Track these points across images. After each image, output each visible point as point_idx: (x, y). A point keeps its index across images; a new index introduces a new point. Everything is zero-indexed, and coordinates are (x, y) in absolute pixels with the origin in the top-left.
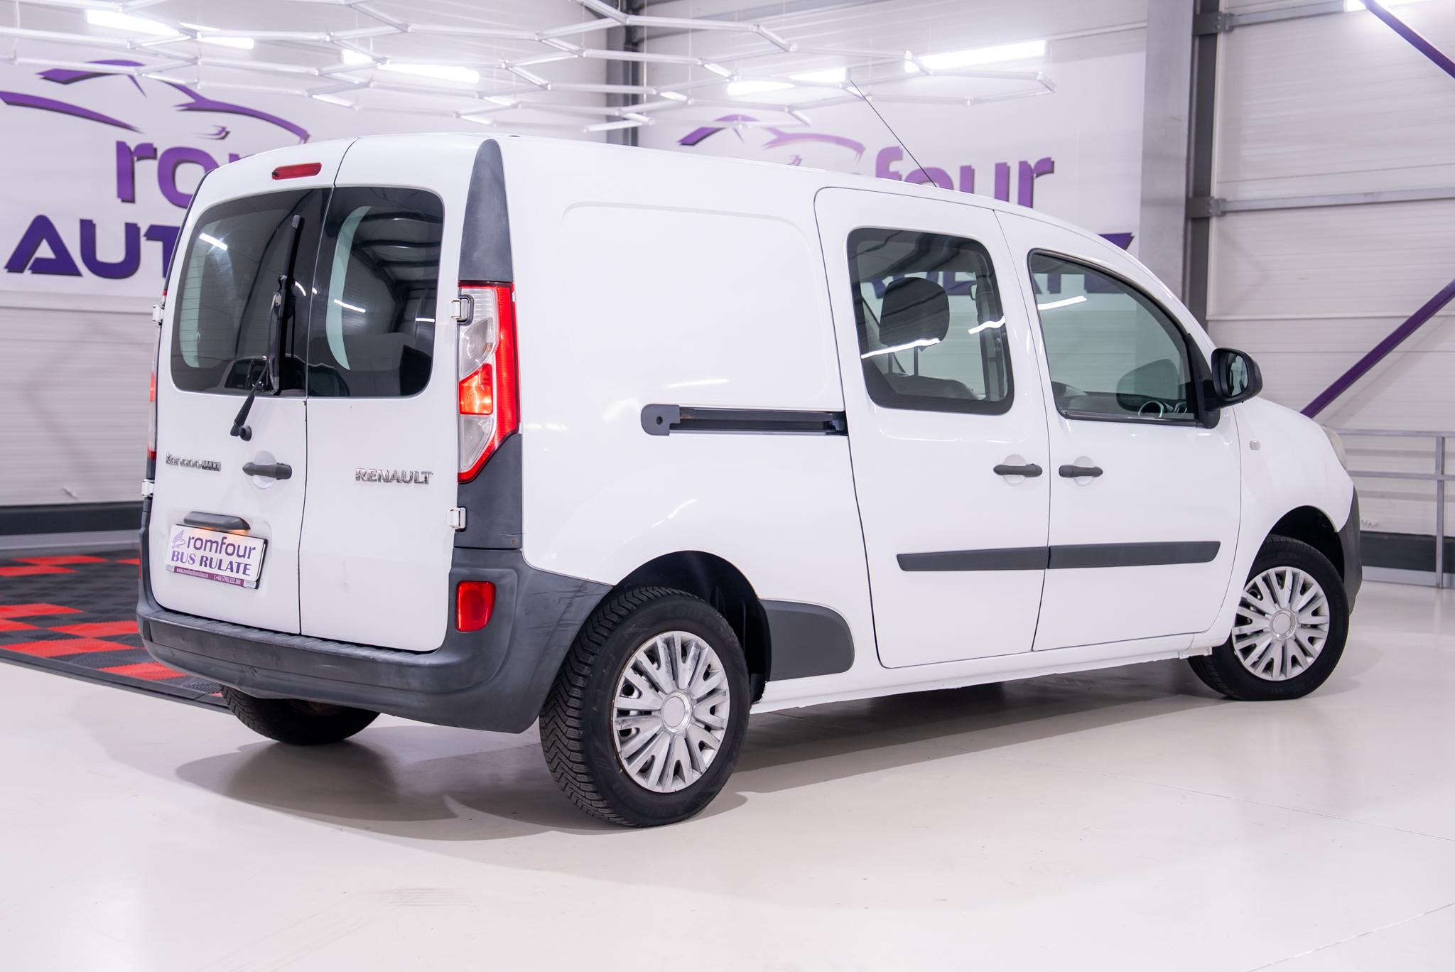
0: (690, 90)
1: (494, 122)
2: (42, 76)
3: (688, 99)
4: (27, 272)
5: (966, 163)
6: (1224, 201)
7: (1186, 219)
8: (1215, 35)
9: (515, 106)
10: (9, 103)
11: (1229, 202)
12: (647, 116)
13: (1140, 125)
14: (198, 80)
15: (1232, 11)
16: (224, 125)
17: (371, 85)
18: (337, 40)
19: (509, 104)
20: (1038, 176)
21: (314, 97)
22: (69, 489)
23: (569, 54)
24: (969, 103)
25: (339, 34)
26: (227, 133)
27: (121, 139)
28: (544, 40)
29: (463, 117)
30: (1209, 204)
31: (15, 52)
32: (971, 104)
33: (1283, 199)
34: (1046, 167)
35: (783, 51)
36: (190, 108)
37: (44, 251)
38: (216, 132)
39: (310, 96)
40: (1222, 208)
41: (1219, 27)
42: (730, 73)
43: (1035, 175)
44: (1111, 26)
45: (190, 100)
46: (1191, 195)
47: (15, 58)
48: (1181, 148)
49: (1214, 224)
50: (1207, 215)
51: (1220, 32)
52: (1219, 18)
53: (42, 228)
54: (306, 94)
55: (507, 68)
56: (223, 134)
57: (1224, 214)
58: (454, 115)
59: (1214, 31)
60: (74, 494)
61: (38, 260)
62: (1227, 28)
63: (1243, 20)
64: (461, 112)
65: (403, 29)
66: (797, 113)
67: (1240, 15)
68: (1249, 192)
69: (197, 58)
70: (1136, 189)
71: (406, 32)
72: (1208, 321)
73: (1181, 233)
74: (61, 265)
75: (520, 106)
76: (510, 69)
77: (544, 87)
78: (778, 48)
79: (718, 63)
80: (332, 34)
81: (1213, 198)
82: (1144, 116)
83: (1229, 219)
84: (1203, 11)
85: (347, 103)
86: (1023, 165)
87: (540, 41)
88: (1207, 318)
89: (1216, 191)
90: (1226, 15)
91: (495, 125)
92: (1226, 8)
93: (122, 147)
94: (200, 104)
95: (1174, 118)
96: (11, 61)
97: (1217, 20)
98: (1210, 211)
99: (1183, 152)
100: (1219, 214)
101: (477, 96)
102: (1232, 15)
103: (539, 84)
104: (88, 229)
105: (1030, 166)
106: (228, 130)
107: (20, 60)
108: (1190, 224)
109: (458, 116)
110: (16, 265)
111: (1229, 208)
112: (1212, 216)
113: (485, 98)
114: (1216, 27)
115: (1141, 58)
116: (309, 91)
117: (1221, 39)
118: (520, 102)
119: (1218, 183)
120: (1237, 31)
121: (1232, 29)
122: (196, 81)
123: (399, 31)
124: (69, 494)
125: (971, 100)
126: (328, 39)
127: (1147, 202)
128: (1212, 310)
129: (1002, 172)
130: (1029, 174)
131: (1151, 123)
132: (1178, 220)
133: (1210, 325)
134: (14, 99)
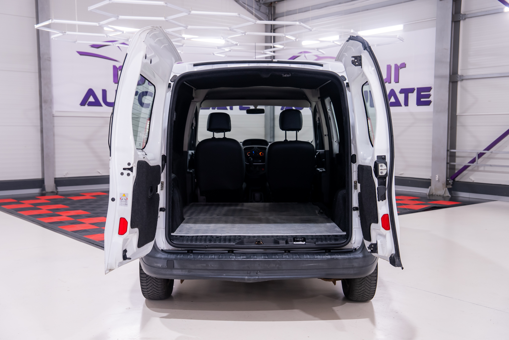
0: (285, 44)
2: (90, 46)
4: (86, 106)
6: (463, 76)
7: (450, 82)
8: (459, 21)
9: (230, 51)
11: (464, 76)
12: (273, 52)
13: (434, 51)
15: (465, 13)
17: (184, 46)
20: (401, 68)
22: (99, 171)
23: (241, 34)
24: (376, 46)
27: (114, 64)
28: (232, 29)
30: (457, 77)
33: (482, 75)
34: (403, 65)
35: (310, 31)
37: (91, 99)
40: (462, 78)
41: (461, 18)
43: (400, 68)
44: (425, 19)
46: (451, 74)
47: (76, 41)
49: (459, 83)
50: (457, 81)
51: (461, 20)
52: (461, 15)
53: (91, 92)
57: (462, 80)
58: (212, 54)
59: (459, 20)
60: (101, 173)
61: (90, 102)
62: (463, 19)
63: (469, 16)
65: (186, 27)
66: (320, 50)
67: (468, 14)
68: (471, 72)
69: (128, 39)
70: (432, 73)
73: (448, 87)
74: (97, 103)
75: (232, 51)
77: (237, 45)
78: (308, 30)
79: (291, 35)
81: (459, 75)
82: (435, 48)
83: (464, 82)
84: (455, 13)
86: (396, 65)
87: (230, 30)
88: (457, 114)
89: (460, 73)
90: (463, 14)
91: (226, 57)
92: (463, 12)
93: (114, 67)
95: (445, 49)
96: (75, 42)
97: (460, 16)
98: (458, 79)
99: (448, 60)
100: (461, 80)
102: (465, 14)
103: (235, 44)
104: (104, 92)
105: (398, 65)
107: (78, 42)
108: (451, 84)
109: (214, 54)
110: (83, 103)
111: (464, 78)
112: (459, 81)
114: (460, 18)
115: (434, 29)
117: (462, 23)
118: (232, 49)
119: (460, 70)
120: (467, 20)
121: (465, 19)
124: (99, 173)
125: (376, 45)
127: (437, 77)
128: (458, 112)
129: (389, 67)
130: (398, 68)
131: (437, 51)
132: (446, 82)
133: (458, 117)
134: (81, 54)
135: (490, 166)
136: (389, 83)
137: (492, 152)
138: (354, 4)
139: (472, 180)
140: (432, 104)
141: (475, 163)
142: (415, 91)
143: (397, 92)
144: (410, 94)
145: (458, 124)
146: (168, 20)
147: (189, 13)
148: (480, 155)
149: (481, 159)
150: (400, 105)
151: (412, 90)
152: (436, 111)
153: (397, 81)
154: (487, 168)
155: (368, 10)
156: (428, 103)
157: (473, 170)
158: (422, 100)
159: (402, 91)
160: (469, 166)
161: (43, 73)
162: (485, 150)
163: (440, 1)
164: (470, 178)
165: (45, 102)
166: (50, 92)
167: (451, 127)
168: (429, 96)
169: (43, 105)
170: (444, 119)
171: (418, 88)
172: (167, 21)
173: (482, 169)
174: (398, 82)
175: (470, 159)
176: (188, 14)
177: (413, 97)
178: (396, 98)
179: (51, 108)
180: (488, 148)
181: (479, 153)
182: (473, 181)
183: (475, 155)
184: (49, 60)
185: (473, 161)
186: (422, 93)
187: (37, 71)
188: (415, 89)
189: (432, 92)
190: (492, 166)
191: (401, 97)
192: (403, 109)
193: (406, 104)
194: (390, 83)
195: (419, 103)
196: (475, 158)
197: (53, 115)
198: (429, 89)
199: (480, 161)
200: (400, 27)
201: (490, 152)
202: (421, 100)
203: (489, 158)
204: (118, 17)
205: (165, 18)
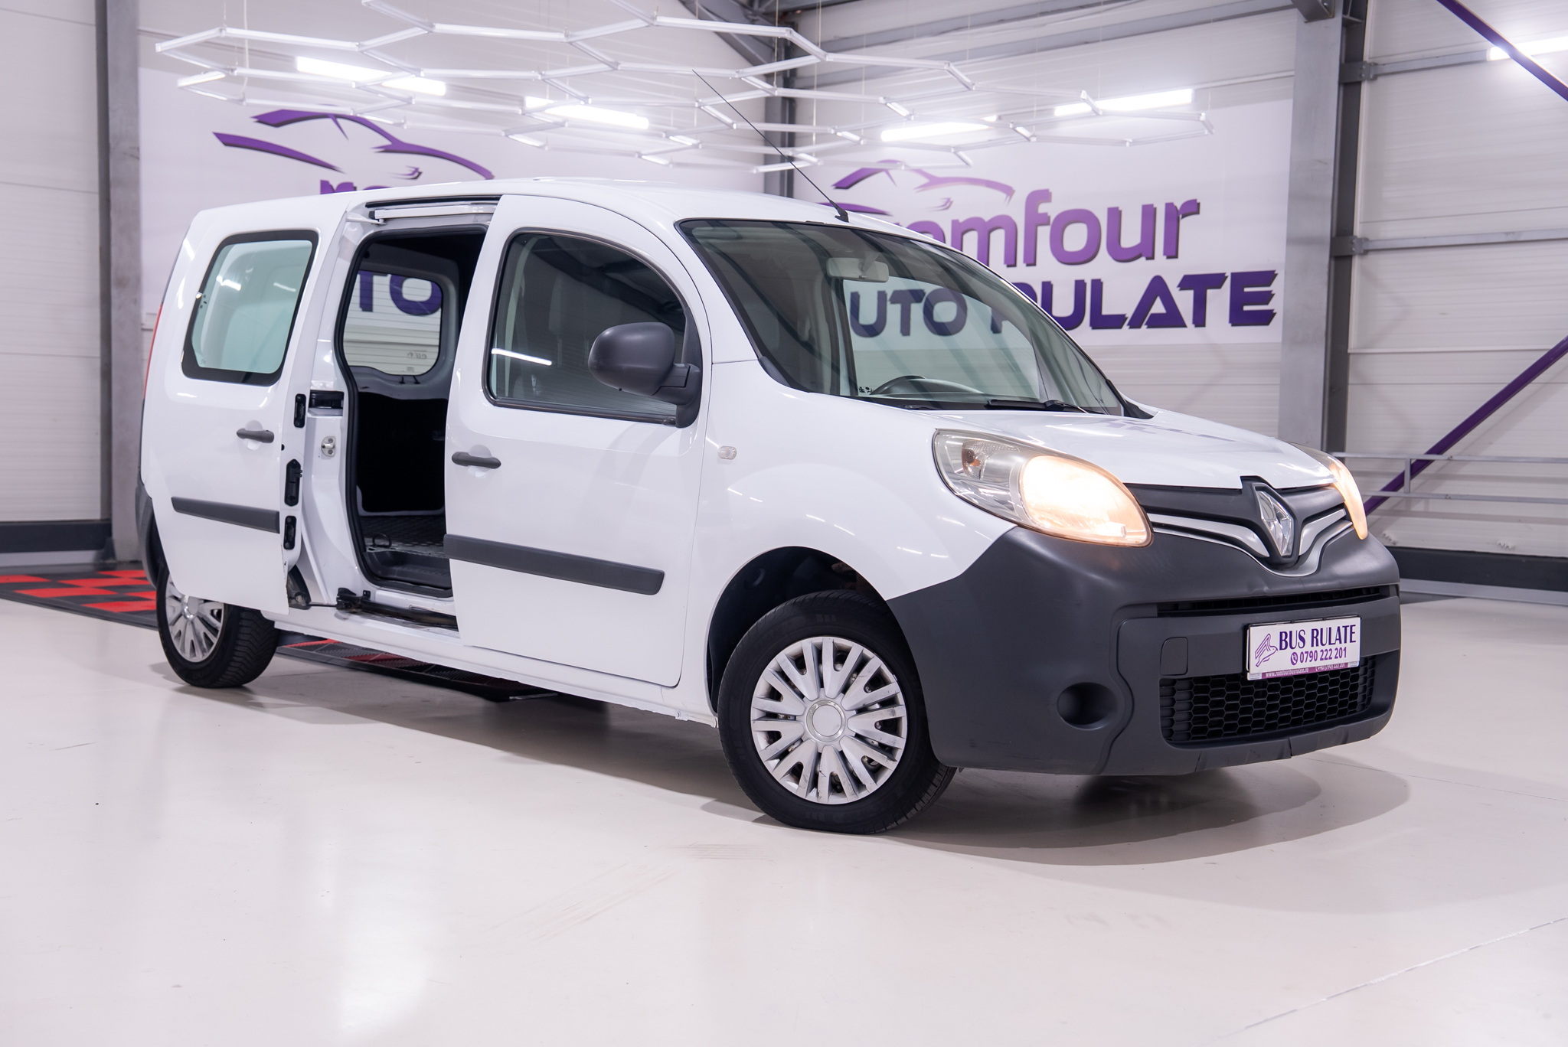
0: (862, 131)
1: (670, 163)
2: (256, 120)
3: (861, 140)
5: (1113, 205)
6: (1367, 240)
7: (1331, 257)
8: (1359, 83)
9: (695, 146)
10: (226, 144)
11: (1371, 241)
12: (816, 156)
13: (1287, 168)
14: (405, 120)
15: (1376, 61)
16: (416, 166)
17: (567, 124)
18: (548, 79)
19: (690, 144)
20: (1183, 217)
21: (511, 137)
23: (762, 92)
24: (1128, 144)
25: (550, 73)
26: (420, 173)
27: (325, 178)
28: (744, 77)
29: (644, 157)
30: (1352, 243)
31: (244, 93)
32: (1130, 146)
33: (1425, 238)
34: (1192, 208)
35: (966, 90)
36: (387, 150)
38: (410, 172)
39: (507, 136)
40: (1365, 247)
41: (1363, 75)
42: (908, 113)
43: (1181, 216)
44: (1257, 75)
45: (387, 142)
46: (1334, 235)
48: (1327, 189)
49: (1357, 263)
50: (1350, 253)
51: (1364, 80)
52: (1364, 67)
54: (503, 134)
55: (699, 107)
56: (416, 174)
57: (1366, 252)
58: (637, 155)
59: (1359, 79)
62: (1371, 77)
63: (1387, 69)
64: (643, 152)
65: (614, 67)
66: (961, 153)
67: (1384, 65)
68: (1390, 232)
70: (1282, 229)
71: (617, 69)
72: (1349, 354)
73: (1326, 269)
75: (699, 147)
76: (702, 108)
77: (729, 126)
79: (899, 102)
80: (543, 73)
81: (1356, 237)
82: (1291, 159)
83: (1371, 257)
84: (1349, 60)
85: (537, 144)
86: (1170, 207)
87: (740, 78)
88: (1349, 351)
89: (1358, 230)
90: (1370, 64)
91: (671, 166)
92: (1370, 58)
94: (396, 147)
95: (1320, 161)
96: (242, 100)
97: (1362, 69)
98: (1353, 249)
99: (1329, 191)
100: (1362, 252)
101: (664, 135)
102: (1376, 64)
103: (725, 123)
105: (1176, 207)
106: (420, 170)
108: (1334, 261)
111: (1371, 246)
112: (1355, 255)
113: (671, 138)
114: (1360, 76)
115: (1290, 102)
116: (505, 131)
117: (1365, 88)
118: (701, 143)
119: (1360, 223)
120: (1380, 80)
121: (1375, 77)
122: (403, 121)
123: (611, 69)
125: (1130, 141)
126: (540, 78)
127: (1293, 241)
128: (1354, 343)
129: (1149, 213)
130: (1176, 215)
131: (1296, 166)
132: (1323, 257)
133: (1351, 357)
134: (230, 141)
135: (1446, 498)
136: (1148, 259)
137: (1450, 459)
138: (1044, 25)
139: (1390, 540)
140: (1276, 321)
141: (1402, 490)
142: (1227, 284)
143: (1172, 284)
144: (1210, 292)
145: (1351, 380)
146: (574, 42)
147: (651, 21)
148: (1417, 467)
149: (1417, 481)
150: (1183, 325)
151: (1216, 280)
152: (1291, 340)
153: (1174, 254)
154: (1436, 506)
155: (1087, 43)
156: (1265, 318)
157: (1396, 513)
158: (1246, 308)
159: (1187, 282)
160: (1384, 499)
161: (116, 194)
162: (1431, 452)
163: (1305, 22)
164: (1385, 535)
165: (122, 283)
166: (136, 254)
167: (1331, 388)
168: (1267, 297)
169: (114, 292)
170: (1314, 362)
171: (1233, 275)
172: (571, 43)
173: (1419, 507)
174: (1176, 256)
175: (1387, 481)
176: (647, 25)
177: (1219, 301)
178: (1169, 302)
179: (137, 302)
180: (1440, 448)
181: (1413, 462)
182: (1394, 543)
183: (1403, 467)
184: (135, 155)
185: (1397, 484)
186: (1247, 290)
187: (95, 187)
188: (1227, 277)
189: (1277, 287)
190: (1450, 498)
191: (1184, 301)
192: (1188, 334)
193: (1200, 320)
194: (1151, 257)
195: (1238, 317)
196: (1402, 476)
197: (142, 324)
198: (1268, 277)
199: (1414, 484)
200: (1182, 97)
201: (1447, 458)
202: (1242, 308)
203: (1441, 477)
204: (432, 26)
205: (567, 36)
